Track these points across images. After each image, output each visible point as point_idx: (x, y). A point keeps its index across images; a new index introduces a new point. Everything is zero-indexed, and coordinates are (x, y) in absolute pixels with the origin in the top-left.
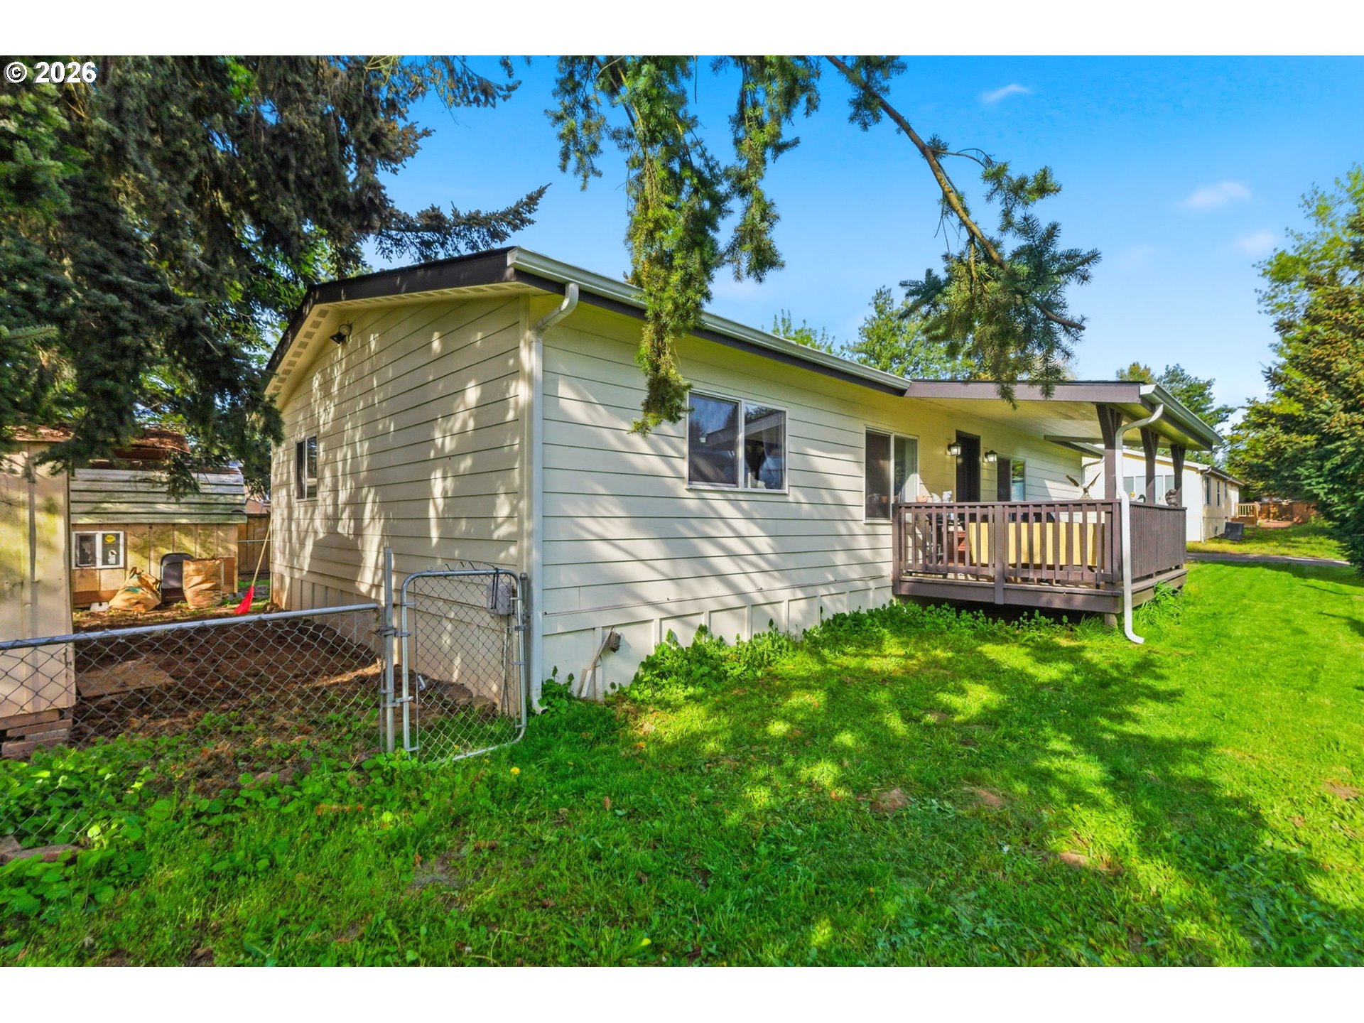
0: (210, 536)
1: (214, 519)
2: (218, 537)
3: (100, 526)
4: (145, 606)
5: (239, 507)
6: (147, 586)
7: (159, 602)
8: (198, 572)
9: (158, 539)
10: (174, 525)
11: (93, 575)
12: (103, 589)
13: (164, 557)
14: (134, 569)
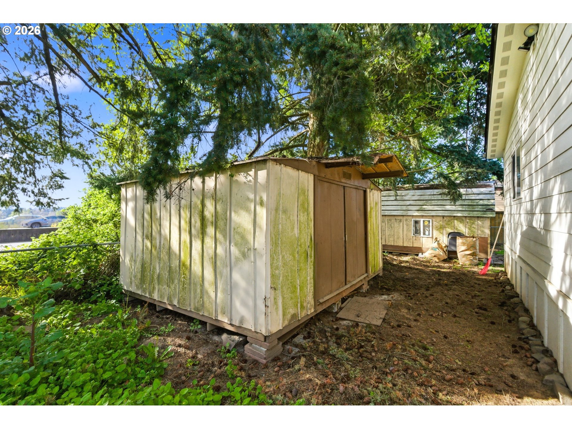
0: (473, 223)
1: (475, 214)
2: (478, 225)
3: (422, 216)
4: (438, 259)
5: (491, 207)
6: (442, 248)
7: (446, 257)
8: (464, 244)
9: (447, 224)
10: (454, 217)
11: (420, 239)
12: (423, 247)
13: (450, 234)
14: (436, 238)
